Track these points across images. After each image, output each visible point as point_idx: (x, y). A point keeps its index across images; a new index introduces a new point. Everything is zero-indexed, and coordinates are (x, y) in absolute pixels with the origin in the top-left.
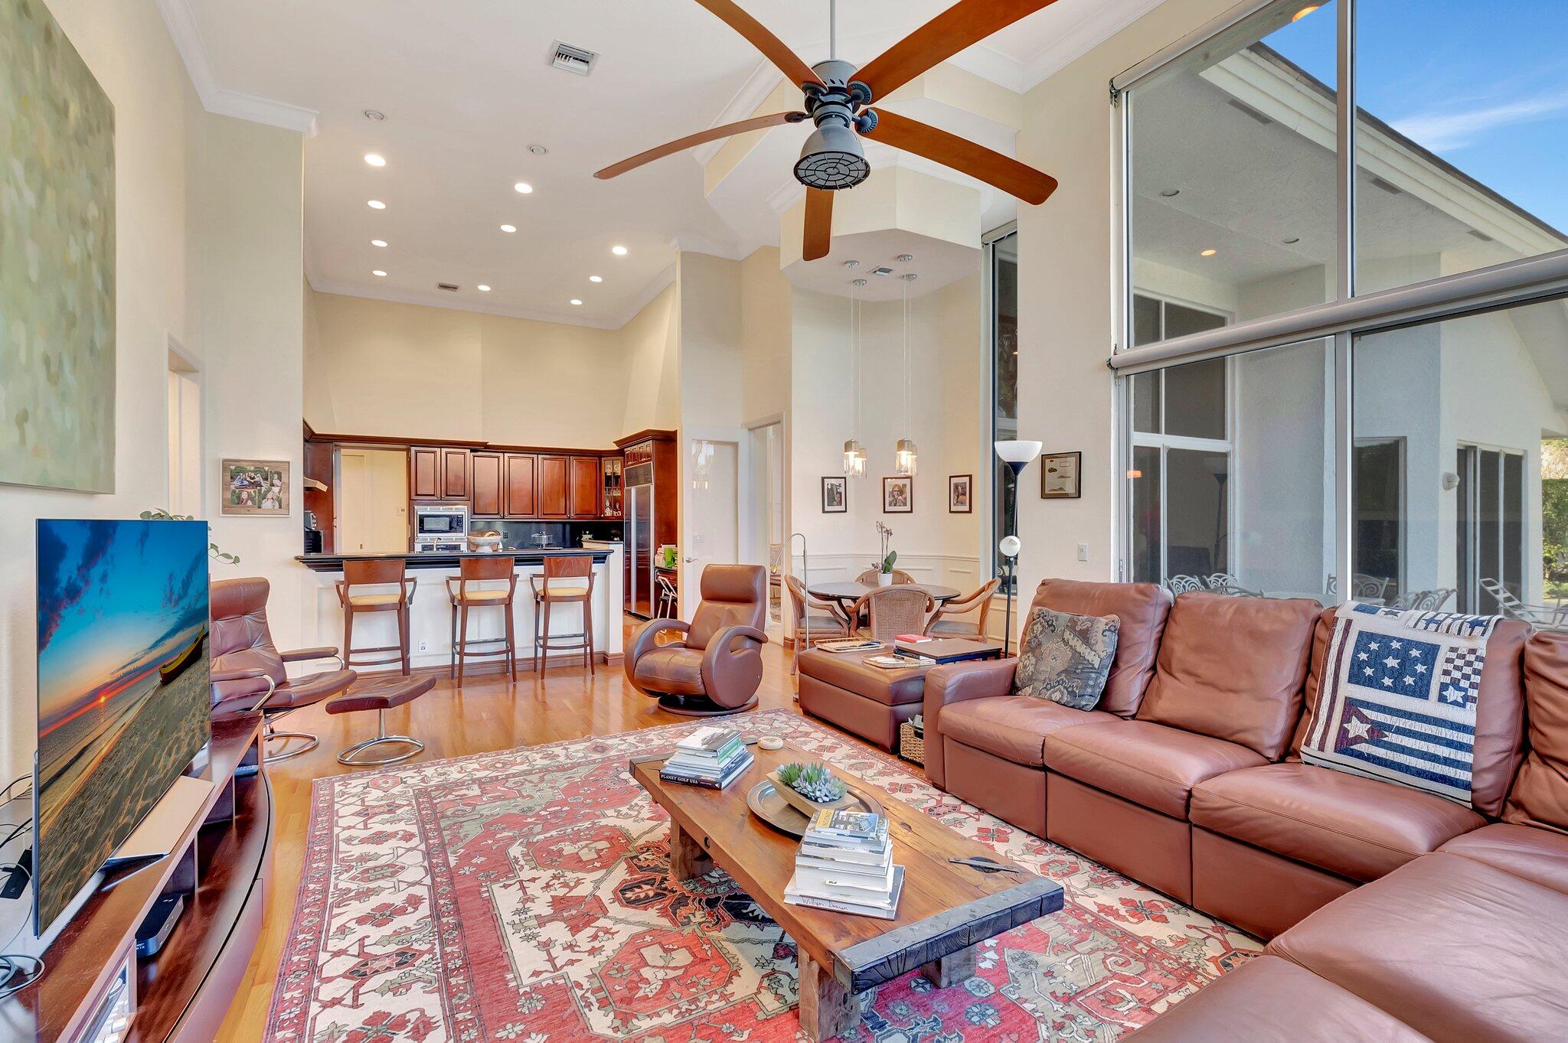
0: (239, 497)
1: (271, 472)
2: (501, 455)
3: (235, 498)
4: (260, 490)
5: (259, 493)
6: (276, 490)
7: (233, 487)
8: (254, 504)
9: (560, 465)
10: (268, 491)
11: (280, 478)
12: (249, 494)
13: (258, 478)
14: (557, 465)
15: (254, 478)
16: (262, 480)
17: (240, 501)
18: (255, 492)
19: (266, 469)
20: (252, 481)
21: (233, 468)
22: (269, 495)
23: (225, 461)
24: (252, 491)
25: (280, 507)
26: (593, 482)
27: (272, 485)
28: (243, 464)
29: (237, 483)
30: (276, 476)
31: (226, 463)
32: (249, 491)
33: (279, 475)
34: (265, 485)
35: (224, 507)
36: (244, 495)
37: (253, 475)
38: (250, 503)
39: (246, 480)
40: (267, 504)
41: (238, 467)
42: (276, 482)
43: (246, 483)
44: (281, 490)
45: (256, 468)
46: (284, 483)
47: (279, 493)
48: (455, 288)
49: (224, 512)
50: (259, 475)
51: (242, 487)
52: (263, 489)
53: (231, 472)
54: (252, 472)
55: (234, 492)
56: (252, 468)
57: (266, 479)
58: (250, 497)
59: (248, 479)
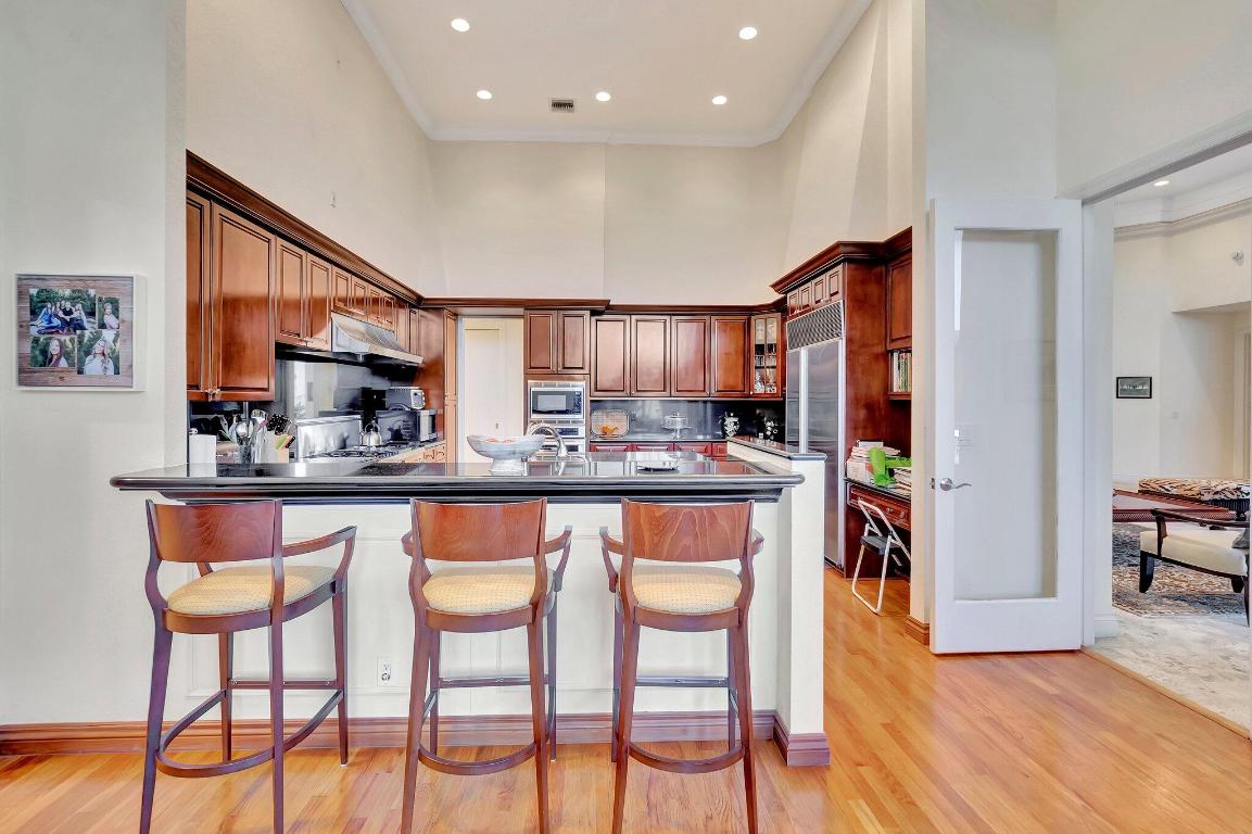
0: (44, 352)
1: (100, 300)
2: (627, 318)
3: (37, 352)
4: (81, 337)
5: (80, 342)
6: (108, 335)
7: (34, 331)
8: (71, 365)
9: (698, 329)
10: (96, 338)
11: (116, 312)
12: (62, 345)
13: (78, 313)
14: (695, 329)
15: (70, 313)
16: (84, 318)
17: (46, 359)
18: (72, 340)
19: (92, 292)
20: (68, 318)
21: (34, 291)
22: (98, 348)
23: (20, 278)
24: (67, 338)
25: (117, 372)
26: (740, 350)
27: (103, 326)
28: (52, 285)
29: (41, 323)
30: (109, 308)
31: (23, 281)
32: (63, 338)
33: (114, 303)
34: (90, 326)
35: (21, 371)
36: (54, 348)
37: (68, 305)
38: (63, 363)
39: (56, 316)
40: (94, 365)
41: (42, 291)
42: (109, 319)
43: (56, 322)
44: (117, 335)
45: (74, 291)
46: (123, 321)
47: (115, 341)
48: (570, 105)
49: (21, 382)
50: (79, 306)
51: (51, 330)
52: (87, 334)
53: (31, 300)
54: (66, 299)
55: (36, 341)
56: (68, 293)
57: (91, 314)
58: (64, 353)
59: (61, 314)
